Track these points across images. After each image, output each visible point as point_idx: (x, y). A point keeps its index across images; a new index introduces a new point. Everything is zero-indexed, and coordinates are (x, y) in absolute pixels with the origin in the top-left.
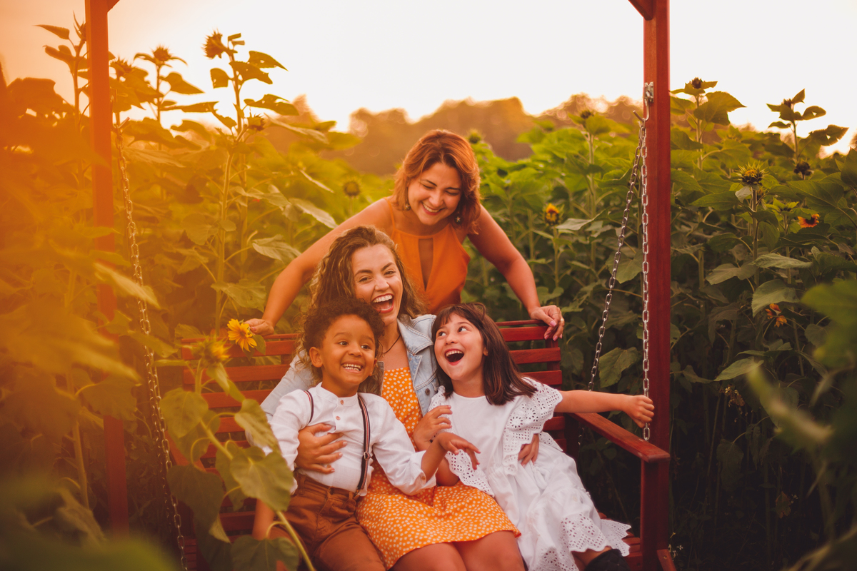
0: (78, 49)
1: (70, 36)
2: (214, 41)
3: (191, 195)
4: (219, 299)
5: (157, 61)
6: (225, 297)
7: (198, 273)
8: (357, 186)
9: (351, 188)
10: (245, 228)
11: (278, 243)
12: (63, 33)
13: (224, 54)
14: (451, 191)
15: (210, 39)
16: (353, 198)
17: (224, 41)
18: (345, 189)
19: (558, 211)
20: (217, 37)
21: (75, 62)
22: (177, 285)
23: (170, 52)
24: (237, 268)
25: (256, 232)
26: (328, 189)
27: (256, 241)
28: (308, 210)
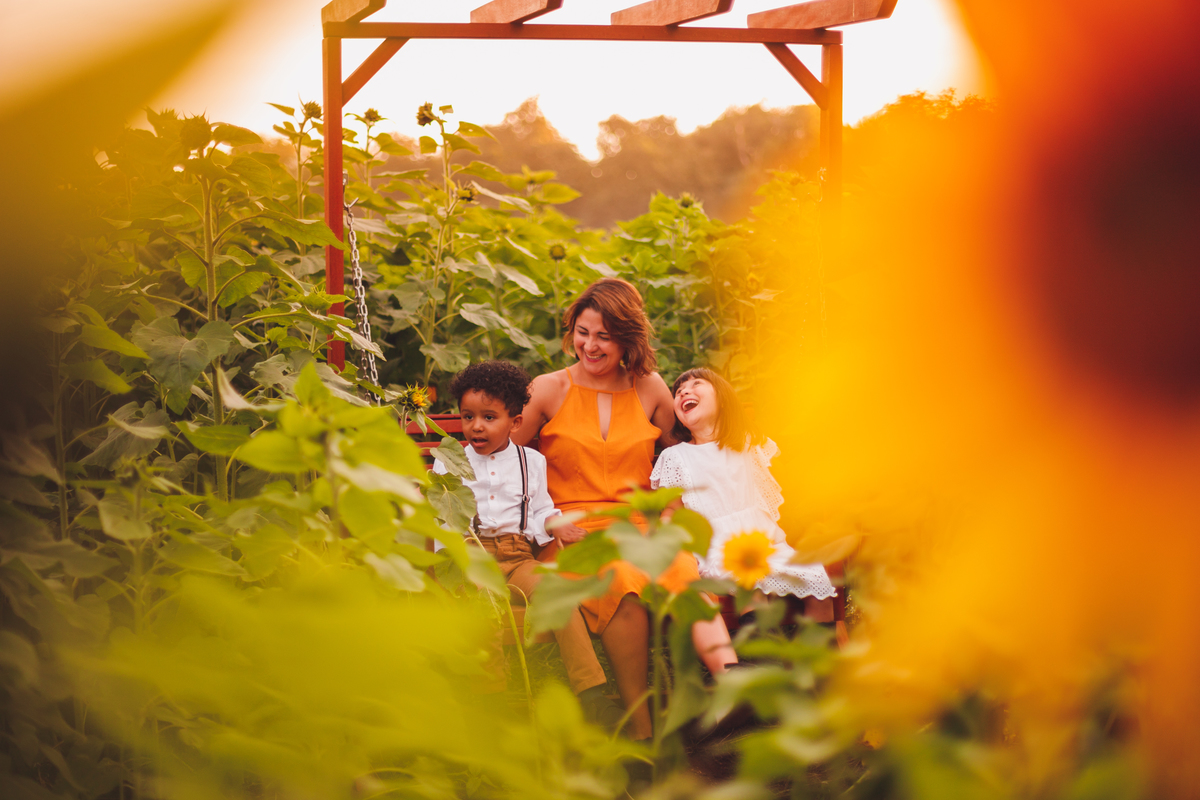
0: (302, 125)
1: (295, 113)
2: (425, 112)
3: (399, 258)
4: (428, 360)
5: (368, 121)
6: (432, 360)
7: (408, 333)
8: (563, 250)
9: (557, 252)
10: (452, 291)
11: (486, 311)
12: (290, 111)
13: (434, 122)
14: (603, 336)
15: (421, 109)
16: (559, 262)
17: (435, 111)
18: (551, 253)
19: (758, 279)
20: (427, 107)
21: (298, 138)
22: (389, 345)
23: (379, 114)
24: (443, 329)
25: (461, 295)
26: (532, 256)
27: (463, 305)
28: (512, 275)
